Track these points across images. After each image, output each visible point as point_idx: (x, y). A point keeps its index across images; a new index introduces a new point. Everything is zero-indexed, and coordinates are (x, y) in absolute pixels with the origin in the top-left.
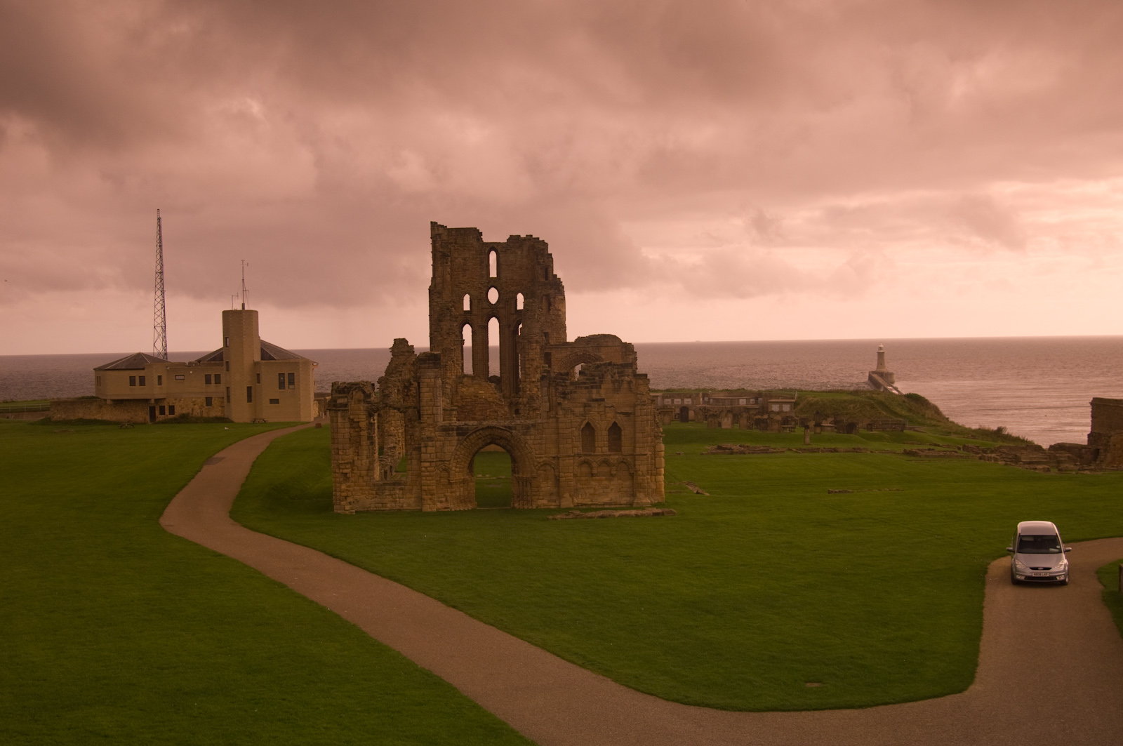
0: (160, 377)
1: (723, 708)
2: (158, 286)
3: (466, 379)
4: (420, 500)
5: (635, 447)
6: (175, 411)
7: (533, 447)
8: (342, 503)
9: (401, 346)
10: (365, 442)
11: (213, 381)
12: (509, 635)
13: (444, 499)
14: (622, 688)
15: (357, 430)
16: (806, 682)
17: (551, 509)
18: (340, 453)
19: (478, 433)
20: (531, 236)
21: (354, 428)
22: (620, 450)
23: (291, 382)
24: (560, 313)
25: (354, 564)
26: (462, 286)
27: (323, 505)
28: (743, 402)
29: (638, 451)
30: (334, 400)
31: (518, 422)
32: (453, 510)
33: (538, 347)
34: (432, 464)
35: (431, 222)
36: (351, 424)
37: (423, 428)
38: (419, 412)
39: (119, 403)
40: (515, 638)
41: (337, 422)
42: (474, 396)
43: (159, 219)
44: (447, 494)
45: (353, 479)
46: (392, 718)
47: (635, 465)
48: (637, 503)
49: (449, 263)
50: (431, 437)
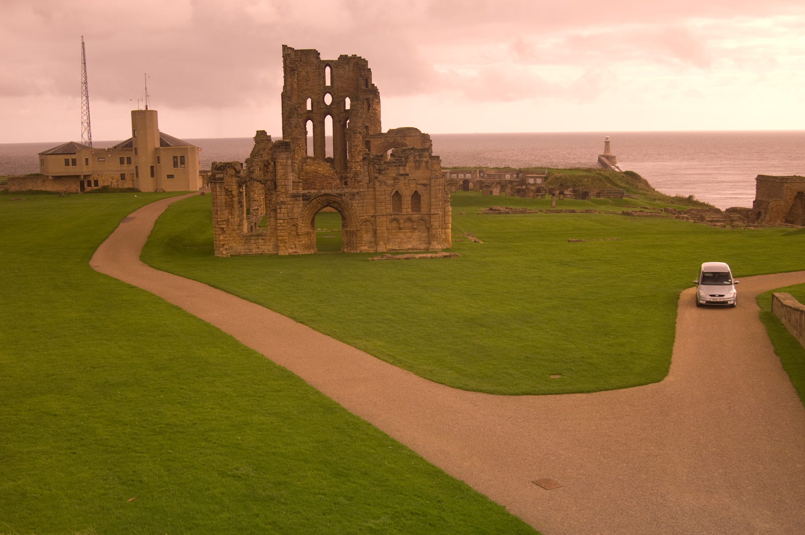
0: (87, 160)
1: (492, 393)
2: (84, 93)
3: (308, 160)
4: (277, 247)
5: (430, 209)
6: (99, 184)
7: (357, 208)
8: (221, 249)
9: (261, 136)
10: (236, 206)
11: (126, 162)
12: (341, 342)
13: (294, 246)
14: (421, 379)
15: (230, 197)
16: (551, 375)
17: (370, 253)
18: (219, 213)
19: (318, 199)
20: (356, 55)
21: (228, 195)
22: (420, 211)
23: (183, 163)
24: (377, 112)
25: (230, 293)
26: (306, 92)
27: (207, 250)
28: (508, 177)
29: (433, 211)
30: (214, 175)
31: (347, 191)
32: (300, 254)
33: (361, 137)
34: (286, 221)
35: (283, 45)
36: (226, 193)
37: (278, 195)
38: (275, 183)
39: (58, 178)
40: (345, 344)
41: (216, 191)
42: (315, 172)
43: (83, 43)
44: (296, 243)
45: (228, 232)
46: (258, 401)
47: (430, 222)
48: (432, 249)
49: (296, 76)
50: (284, 202)
